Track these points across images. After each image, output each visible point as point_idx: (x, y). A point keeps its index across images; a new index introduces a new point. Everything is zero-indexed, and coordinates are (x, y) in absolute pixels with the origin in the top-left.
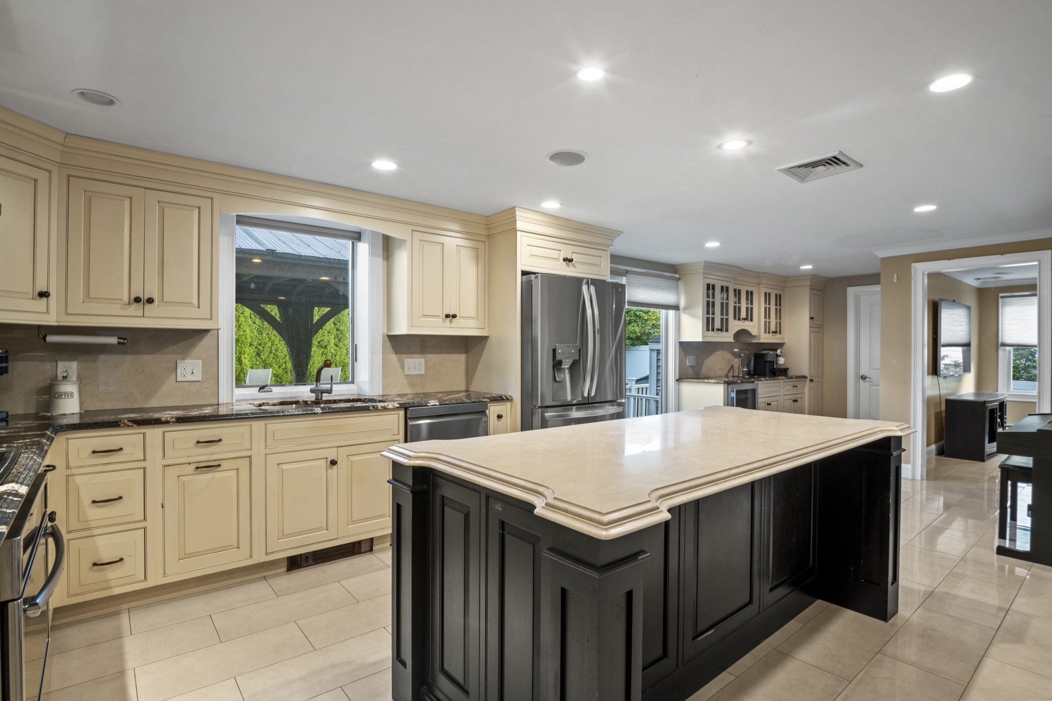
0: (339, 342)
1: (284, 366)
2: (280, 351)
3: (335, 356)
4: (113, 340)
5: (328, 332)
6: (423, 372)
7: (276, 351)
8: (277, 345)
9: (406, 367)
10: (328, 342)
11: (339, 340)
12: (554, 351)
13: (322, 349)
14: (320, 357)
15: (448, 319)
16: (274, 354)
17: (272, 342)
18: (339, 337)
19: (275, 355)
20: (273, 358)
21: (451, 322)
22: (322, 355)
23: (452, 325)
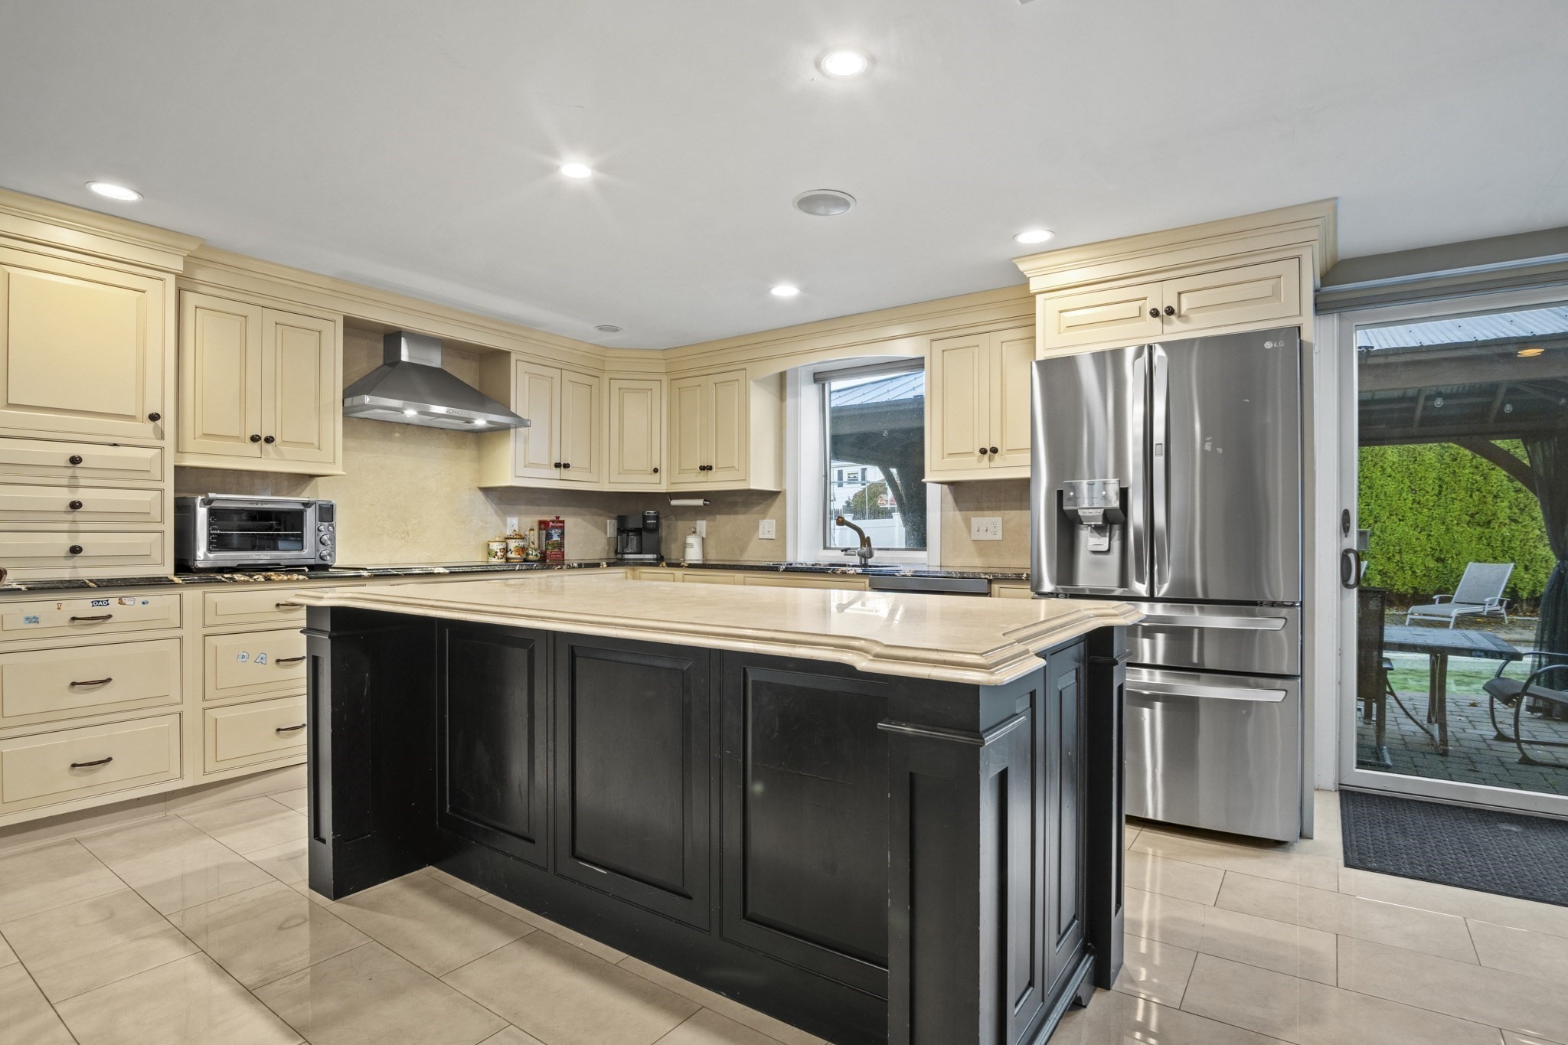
0: (1521, 514)
1: (1397, 557)
2: (1389, 531)
3: (1510, 541)
4: (700, 502)
5: (1495, 497)
6: (999, 537)
7: (1381, 531)
8: (1384, 522)
9: (974, 528)
10: (1494, 514)
11: (1522, 510)
12: (1060, 494)
13: (1479, 528)
14: (1474, 543)
15: (986, 457)
16: (1379, 537)
17: (1375, 517)
18: (1522, 505)
19: (1380, 540)
20: (1377, 544)
21: (990, 460)
22: (1480, 538)
23: (993, 464)
